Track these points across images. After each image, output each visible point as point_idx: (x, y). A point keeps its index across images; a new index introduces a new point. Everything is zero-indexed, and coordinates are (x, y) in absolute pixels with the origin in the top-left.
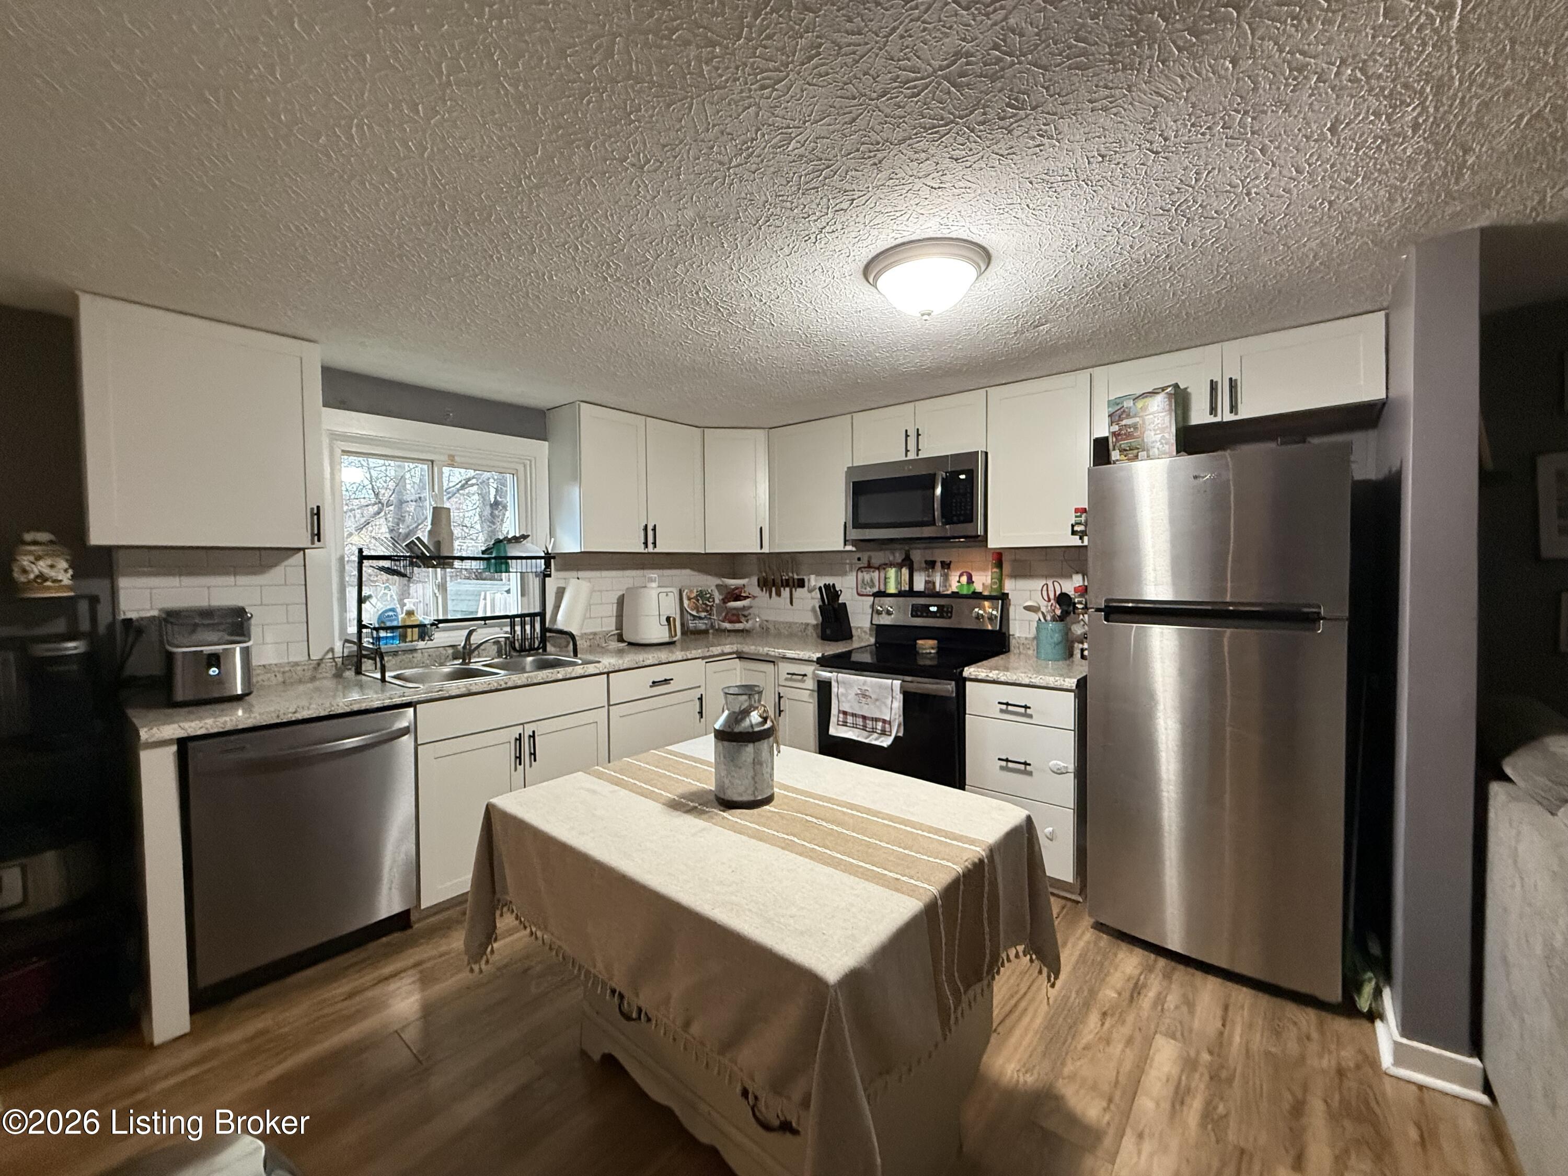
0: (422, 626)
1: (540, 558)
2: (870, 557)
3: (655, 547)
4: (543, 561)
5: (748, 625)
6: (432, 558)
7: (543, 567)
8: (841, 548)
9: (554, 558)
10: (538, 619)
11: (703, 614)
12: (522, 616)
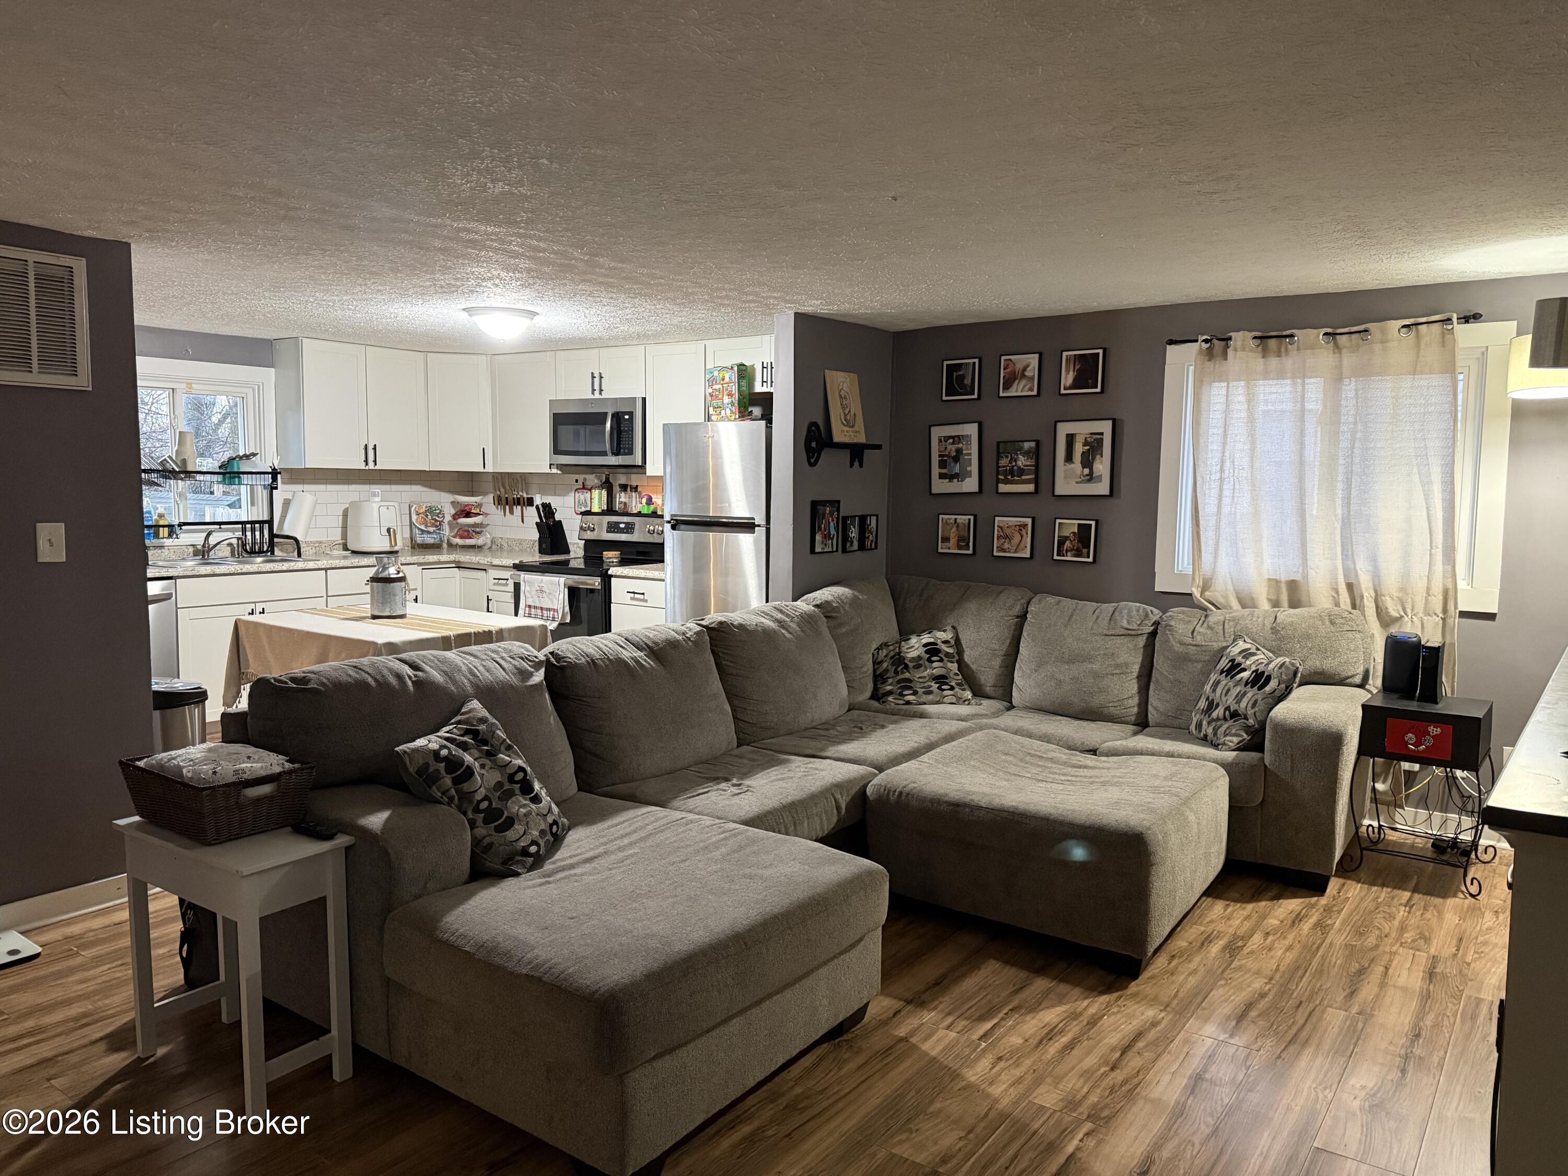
0: (171, 526)
1: (268, 473)
2: (585, 479)
3: (376, 464)
4: (270, 476)
5: (480, 542)
6: (180, 472)
7: (270, 481)
8: (548, 471)
9: (280, 473)
10: (266, 526)
11: (431, 529)
12: (252, 523)
